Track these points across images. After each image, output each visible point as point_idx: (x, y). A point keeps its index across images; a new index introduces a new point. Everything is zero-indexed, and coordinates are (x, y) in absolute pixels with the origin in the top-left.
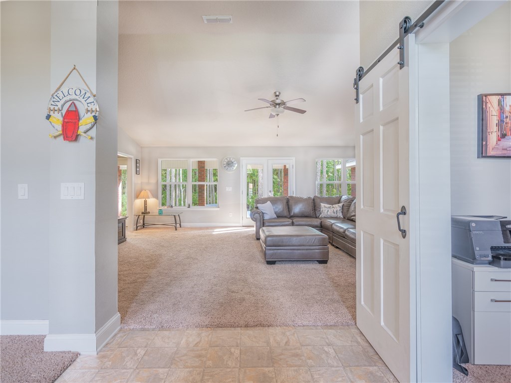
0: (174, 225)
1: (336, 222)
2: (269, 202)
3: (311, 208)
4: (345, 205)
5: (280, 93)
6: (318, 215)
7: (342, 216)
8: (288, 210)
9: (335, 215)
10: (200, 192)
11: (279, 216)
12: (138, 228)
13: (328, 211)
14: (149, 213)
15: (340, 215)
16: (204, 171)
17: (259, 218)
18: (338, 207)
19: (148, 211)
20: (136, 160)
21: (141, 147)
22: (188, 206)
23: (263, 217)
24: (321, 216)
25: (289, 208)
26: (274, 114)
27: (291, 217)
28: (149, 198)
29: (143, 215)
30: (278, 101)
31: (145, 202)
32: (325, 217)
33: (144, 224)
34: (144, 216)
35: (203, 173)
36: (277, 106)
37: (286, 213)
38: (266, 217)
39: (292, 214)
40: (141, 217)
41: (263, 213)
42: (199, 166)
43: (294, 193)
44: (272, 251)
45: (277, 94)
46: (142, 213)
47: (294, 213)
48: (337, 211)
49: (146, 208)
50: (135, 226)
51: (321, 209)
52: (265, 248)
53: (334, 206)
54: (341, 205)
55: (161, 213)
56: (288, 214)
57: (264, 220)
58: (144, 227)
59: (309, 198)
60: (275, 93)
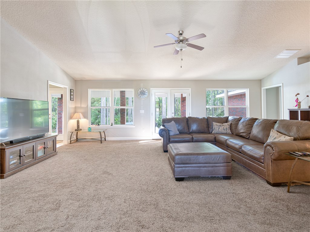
0: (100, 139)
1: (229, 138)
2: (173, 122)
3: (205, 126)
4: (233, 124)
5: (183, 32)
6: (210, 131)
7: (230, 133)
8: (187, 127)
9: (225, 132)
10: (122, 114)
11: (181, 133)
12: (72, 142)
13: (219, 128)
14: (81, 130)
15: (229, 131)
16: (124, 99)
17: (166, 135)
18: (226, 125)
19: (80, 128)
20: (71, 90)
21: (75, 80)
22: (111, 124)
23: (169, 134)
24: (213, 132)
25: (188, 126)
26: (179, 50)
27: (190, 133)
28: (81, 119)
29: (77, 131)
30: (181, 38)
31: (78, 122)
32: (216, 133)
33: (77, 139)
34: (77, 133)
35: (124, 100)
36: (181, 42)
37: (186, 131)
38: (172, 133)
39: (191, 131)
40: (75, 133)
41: (169, 131)
42: (121, 95)
43: (191, 114)
44: (180, 168)
45: (181, 32)
46: (76, 130)
47: (192, 130)
48: (226, 129)
49: (78, 126)
50: (70, 141)
51: (214, 127)
52: (174, 165)
53: (224, 124)
54: (229, 123)
55: (90, 130)
56: (188, 131)
57: (169, 136)
58: (77, 141)
59: (204, 118)
60: (179, 32)
